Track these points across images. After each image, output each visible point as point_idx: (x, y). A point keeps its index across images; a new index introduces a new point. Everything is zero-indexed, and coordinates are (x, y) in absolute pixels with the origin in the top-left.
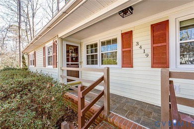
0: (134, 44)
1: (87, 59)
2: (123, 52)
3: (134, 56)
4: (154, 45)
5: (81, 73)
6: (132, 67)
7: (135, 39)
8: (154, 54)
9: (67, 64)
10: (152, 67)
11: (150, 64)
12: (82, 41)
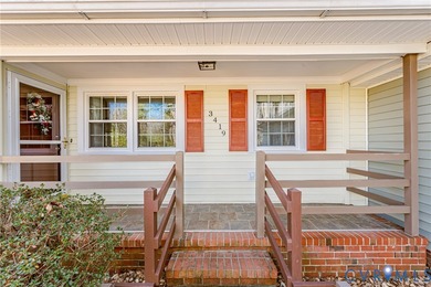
0: (206, 113)
1: (91, 131)
2: (188, 124)
3: (206, 133)
4: (233, 120)
5: (69, 171)
6: (203, 151)
7: (208, 105)
8: (232, 132)
9: (22, 146)
10: (230, 150)
11: (227, 146)
12: (71, 82)
